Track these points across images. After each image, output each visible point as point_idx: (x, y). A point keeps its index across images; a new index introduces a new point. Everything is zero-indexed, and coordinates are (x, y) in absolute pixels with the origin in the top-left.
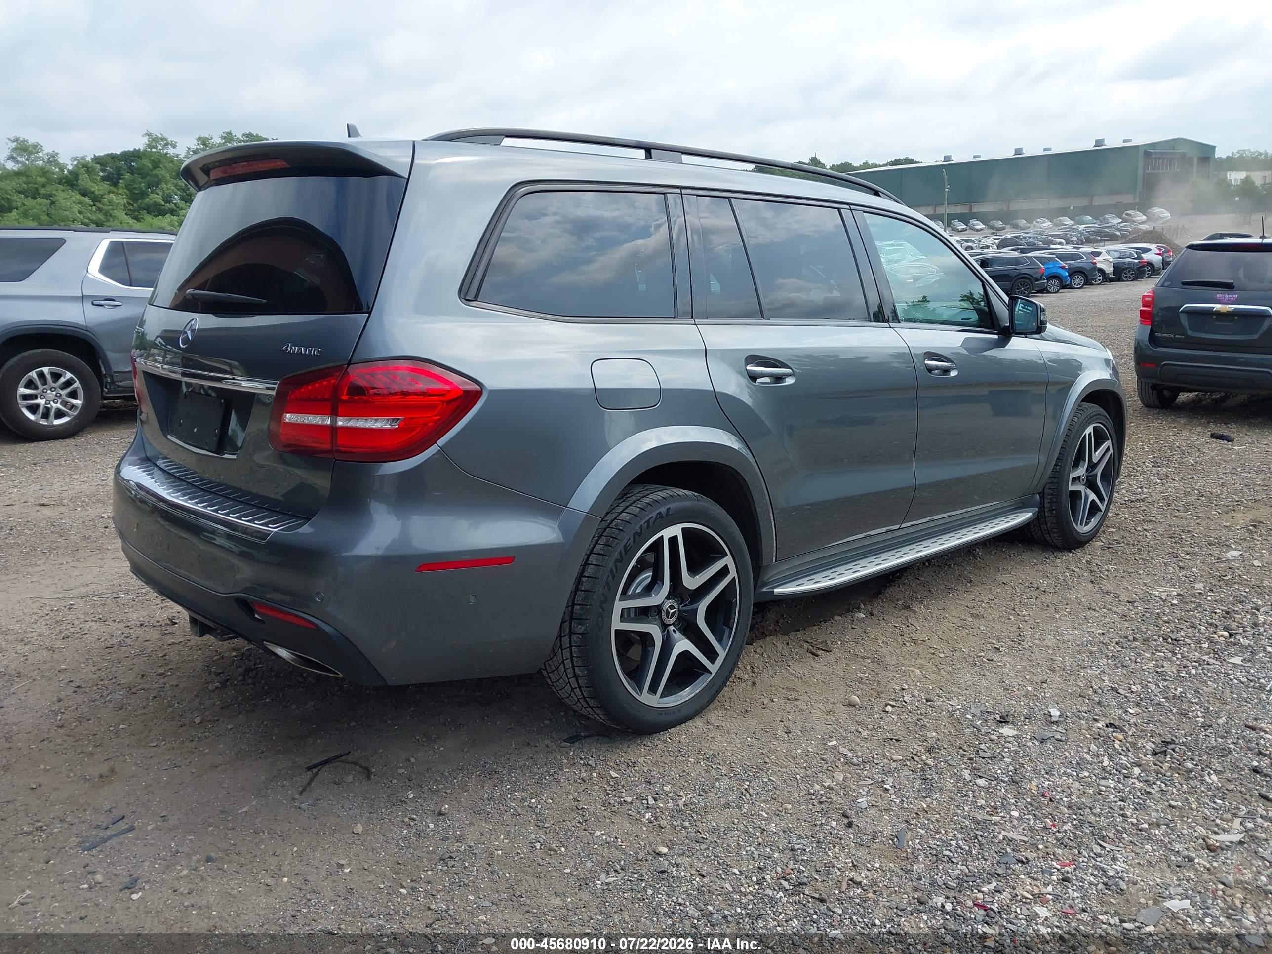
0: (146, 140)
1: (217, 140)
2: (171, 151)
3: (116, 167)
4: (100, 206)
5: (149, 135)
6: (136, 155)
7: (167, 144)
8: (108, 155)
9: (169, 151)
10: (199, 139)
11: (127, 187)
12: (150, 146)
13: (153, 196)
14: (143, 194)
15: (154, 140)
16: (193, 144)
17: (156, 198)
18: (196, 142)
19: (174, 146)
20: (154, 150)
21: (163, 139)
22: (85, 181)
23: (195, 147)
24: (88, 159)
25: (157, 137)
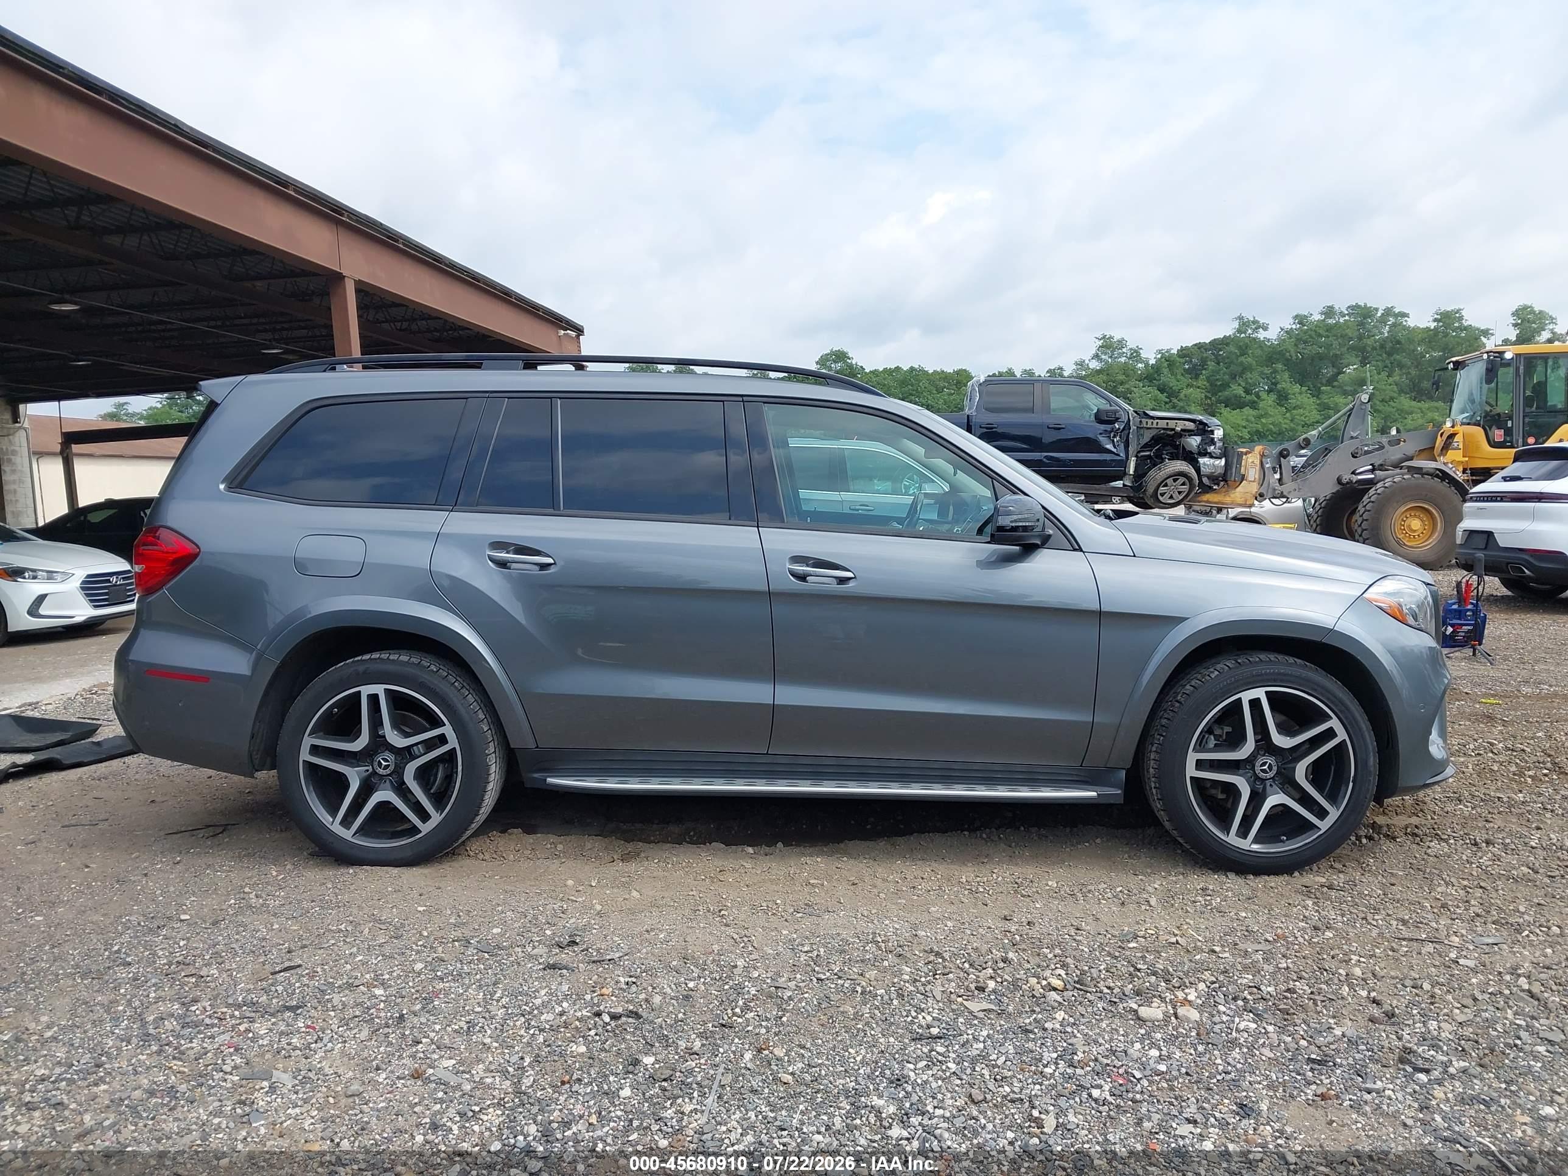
0: (1236, 325)
1: (1317, 317)
2: (1262, 335)
3: (1202, 358)
4: (1175, 401)
5: (1240, 318)
6: (1224, 342)
7: (1259, 327)
8: (1196, 345)
9: (1259, 336)
10: (1296, 317)
11: (1208, 379)
12: (1239, 331)
13: (1234, 387)
14: (1225, 386)
15: (1244, 324)
16: (1289, 324)
17: (1237, 390)
18: (1292, 321)
19: (1265, 329)
20: (1243, 335)
21: (1255, 322)
22: (1166, 378)
23: (1290, 327)
24: (1175, 351)
25: (1249, 321)
